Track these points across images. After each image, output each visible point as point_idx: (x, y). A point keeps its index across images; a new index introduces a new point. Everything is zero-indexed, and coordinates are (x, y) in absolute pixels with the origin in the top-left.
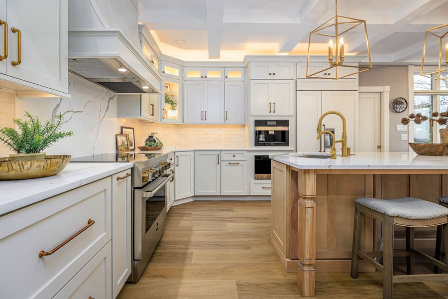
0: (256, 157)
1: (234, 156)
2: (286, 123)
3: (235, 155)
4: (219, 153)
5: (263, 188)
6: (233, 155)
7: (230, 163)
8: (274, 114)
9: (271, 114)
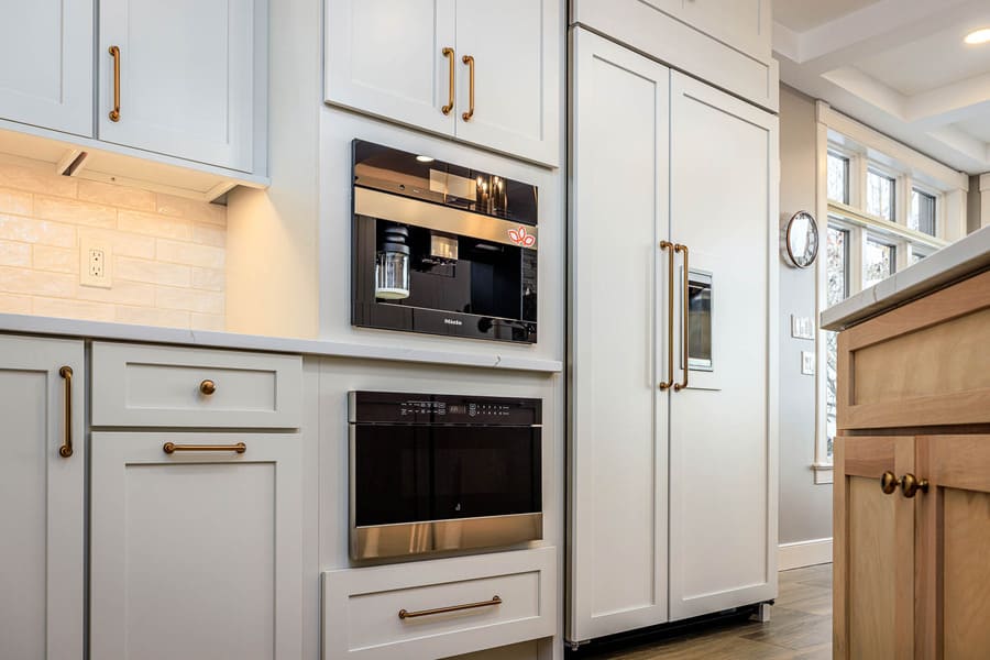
0: (366, 402)
1: (207, 390)
2: (518, 203)
3: (215, 378)
4: (73, 354)
5: (402, 615)
6: (197, 379)
7: (168, 450)
8: (464, 132)
9: (445, 125)
